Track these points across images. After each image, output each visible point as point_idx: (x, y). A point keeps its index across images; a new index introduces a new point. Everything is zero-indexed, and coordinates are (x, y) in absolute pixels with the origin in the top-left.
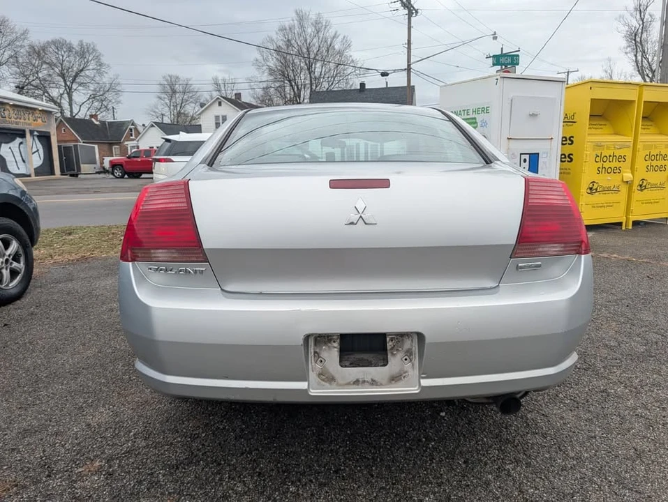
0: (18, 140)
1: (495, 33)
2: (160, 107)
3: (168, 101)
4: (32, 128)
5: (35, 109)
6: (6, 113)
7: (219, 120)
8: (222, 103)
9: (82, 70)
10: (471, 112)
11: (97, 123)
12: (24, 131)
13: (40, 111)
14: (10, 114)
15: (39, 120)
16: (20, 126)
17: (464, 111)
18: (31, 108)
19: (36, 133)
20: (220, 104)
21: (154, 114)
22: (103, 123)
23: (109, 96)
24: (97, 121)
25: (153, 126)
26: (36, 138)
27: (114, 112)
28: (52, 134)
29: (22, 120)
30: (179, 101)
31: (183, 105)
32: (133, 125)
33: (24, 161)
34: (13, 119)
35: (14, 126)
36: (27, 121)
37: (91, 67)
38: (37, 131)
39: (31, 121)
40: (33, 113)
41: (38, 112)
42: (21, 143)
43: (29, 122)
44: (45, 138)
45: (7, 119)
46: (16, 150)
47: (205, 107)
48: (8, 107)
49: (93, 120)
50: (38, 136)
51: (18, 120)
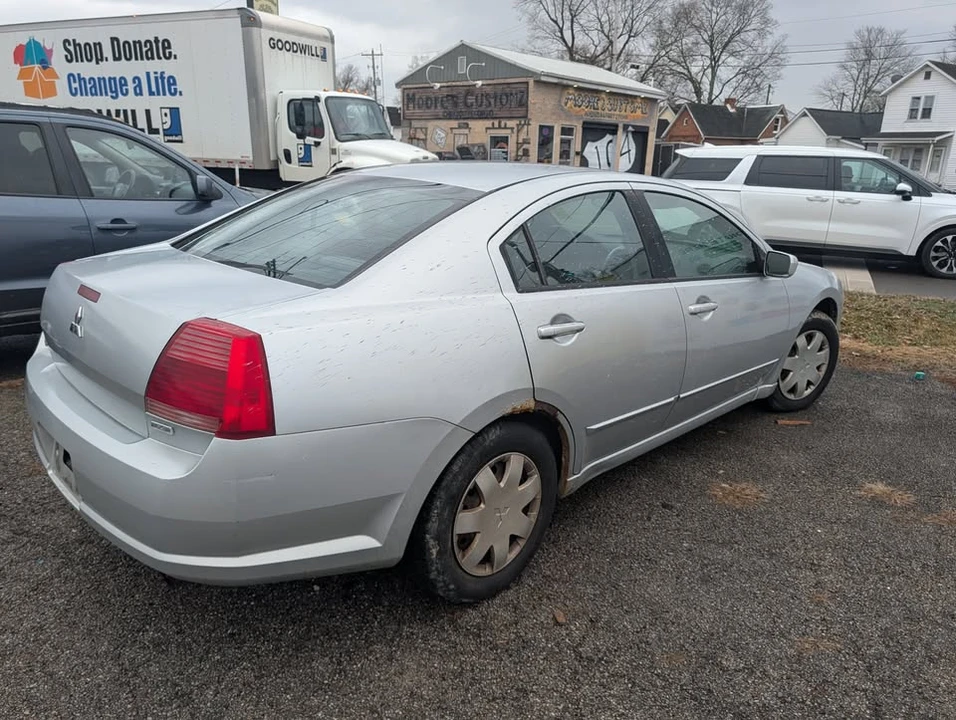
0: (608, 137)
2: (840, 82)
3: (855, 72)
4: (626, 121)
5: (635, 97)
6: (600, 103)
7: (918, 104)
8: (933, 75)
9: (739, 32)
11: (732, 110)
12: (617, 126)
13: (643, 98)
14: (604, 103)
15: (639, 112)
16: (613, 120)
18: (631, 96)
19: (630, 129)
20: (928, 76)
21: (828, 93)
22: (741, 110)
23: (766, 70)
24: (732, 107)
25: (805, 115)
26: (630, 135)
27: (769, 92)
28: (651, 128)
29: (617, 112)
30: (873, 71)
31: (879, 77)
32: (782, 112)
33: (609, 164)
34: (606, 111)
35: (606, 120)
36: (623, 113)
37: (752, 27)
38: (633, 126)
39: (628, 112)
40: (633, 103)
41: (639, 100)
42: (611, 141)
43: (625, 114)
44: (640, 135)
45: (600, 111)
46: (602, 151)
47: (898, 82)
48: (603, 96)
49: (728, 106)
50: (633, 132)
51: (612, 112)
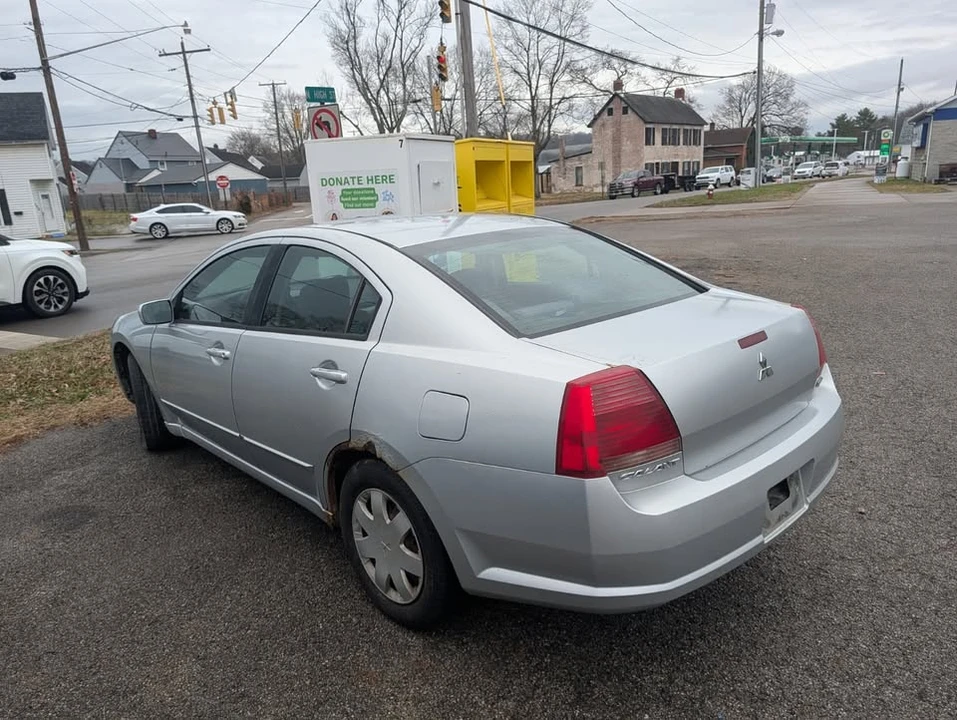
1: (186, 24)
10: (364, 180)
17: (353, 178)
